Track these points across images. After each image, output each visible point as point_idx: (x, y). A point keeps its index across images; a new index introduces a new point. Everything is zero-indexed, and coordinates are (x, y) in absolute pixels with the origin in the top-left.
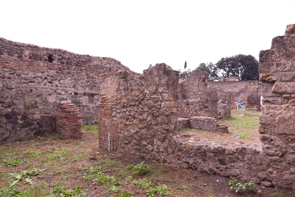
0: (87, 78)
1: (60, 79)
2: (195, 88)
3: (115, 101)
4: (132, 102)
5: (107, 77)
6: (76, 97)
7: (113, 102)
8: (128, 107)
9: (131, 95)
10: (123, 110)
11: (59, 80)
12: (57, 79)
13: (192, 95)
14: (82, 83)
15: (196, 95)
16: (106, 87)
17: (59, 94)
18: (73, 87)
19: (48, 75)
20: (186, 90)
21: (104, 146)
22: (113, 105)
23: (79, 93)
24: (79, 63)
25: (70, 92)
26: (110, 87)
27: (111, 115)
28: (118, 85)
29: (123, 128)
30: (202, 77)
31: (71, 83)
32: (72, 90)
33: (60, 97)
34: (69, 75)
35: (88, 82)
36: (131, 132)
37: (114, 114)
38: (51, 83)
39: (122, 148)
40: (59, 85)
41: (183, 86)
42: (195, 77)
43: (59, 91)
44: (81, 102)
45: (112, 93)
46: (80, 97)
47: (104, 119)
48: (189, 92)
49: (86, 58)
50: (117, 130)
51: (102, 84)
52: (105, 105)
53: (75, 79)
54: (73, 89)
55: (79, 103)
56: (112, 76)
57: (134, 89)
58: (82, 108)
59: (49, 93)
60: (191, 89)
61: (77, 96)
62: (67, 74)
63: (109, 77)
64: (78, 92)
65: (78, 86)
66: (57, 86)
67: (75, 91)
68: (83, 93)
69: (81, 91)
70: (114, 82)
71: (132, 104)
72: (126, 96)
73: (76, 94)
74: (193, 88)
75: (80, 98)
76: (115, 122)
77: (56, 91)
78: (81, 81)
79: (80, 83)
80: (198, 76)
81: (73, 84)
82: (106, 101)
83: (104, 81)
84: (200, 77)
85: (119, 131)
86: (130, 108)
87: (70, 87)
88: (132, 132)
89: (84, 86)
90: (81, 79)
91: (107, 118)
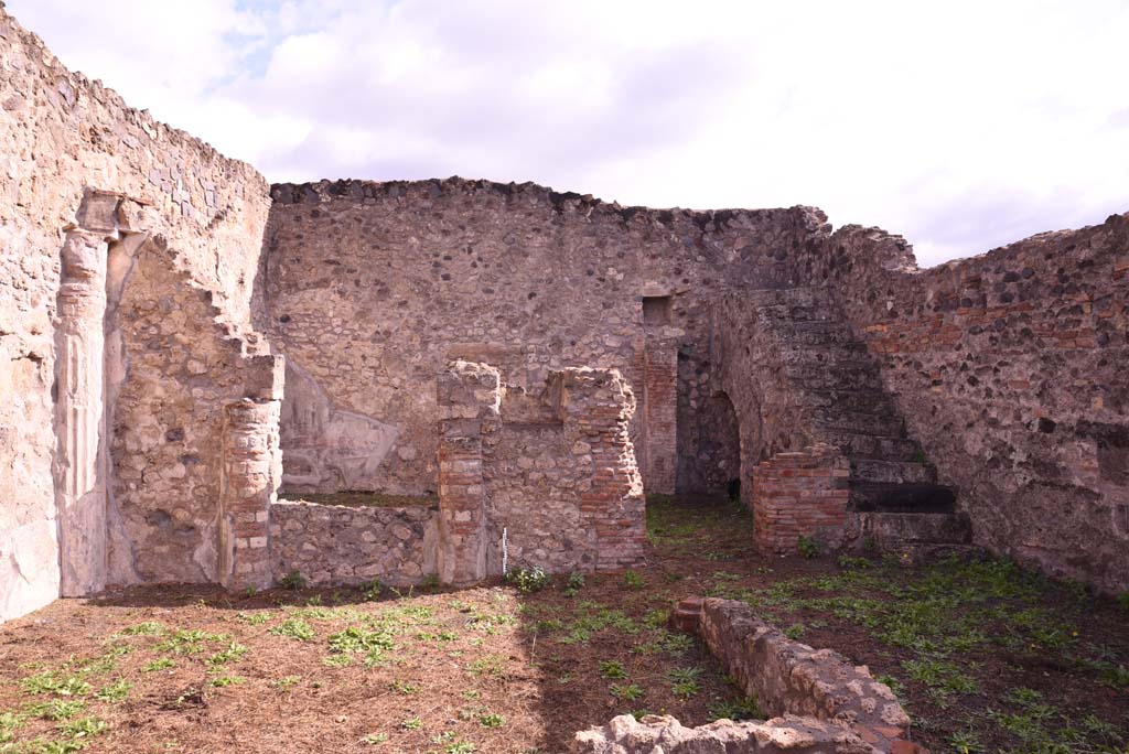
0: (1102, 344)
1: (999, 364)
6: (1045, 443)
11: (996, 370)
12: (991, 367)
14: (1075, 372)
17: (994, 423)
18: (1039, 395)
19: (969, 357)
23: (1061, 424)
24: (1066, 279)
25: (1025, 418)
31: (1033, 377)
32: (1034, 409)
33: (993, 436)
34: (1027, 342)
35: (1101, 364)
38: (973, 381)
40: (995, 390)
43: (993, 414)
44: (1064, 468)
46: (1060, 442)
53: (1045, 359)
54: (1036, 404)
55: (1056, 471)
58: (1062, 497)
59: (969, 420)
61: (1048, 435)
62: (1020, 342)
64: (1055, 420)
65: (1058, 391)
66: (989, 393)
67: (1045, 413)
68: (1074, 423)
69: (1068, 412)
73: (1047, 426)
75: (1062, 450)
77: (985, 411)
78: (1069, 362)
79: (1063, 373)
81: (1040, 382)
87: (1026, 395)
89: (1082, 388)
90: (1070, 355)
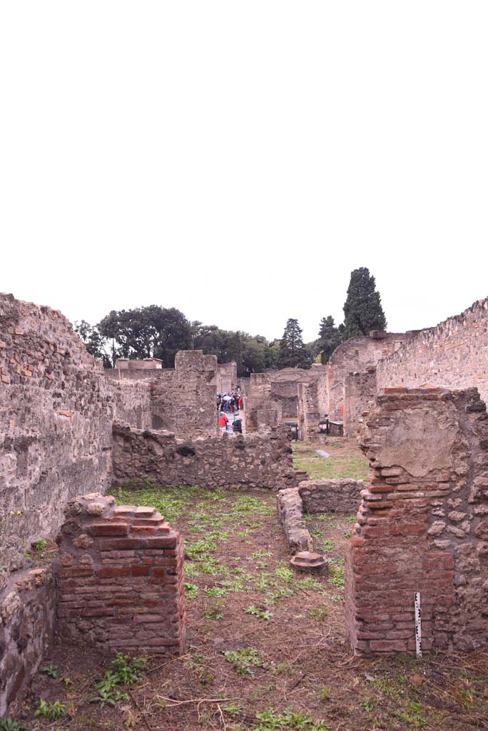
0: (11, 382)
2: (189, 398)
3: (441, 485)
5: (406, 407)
7: (434, 489)
10: (477, 511)
13: (181, 416)
15: (192, 414)
16: (404, 438)
20: (163, 403)
21: (389, 644)
22: (434, 498)
26: (421, 441)
27: (425, 531)
28: (458, 432)
29: (478, 568)
30: (206, 369)
37: (437, 526)
39: (472, 635)
41: (154, 392)
42: (188, 369)
45: (434, 458)
47: (387, 551)
48: (171, 409)
49: (8, 306)
50: (454, 577)
51: (382, 428)
52: (394, 500)
56: (429, 402)
60: (177, 400)
63: (415, 404)
70: (436, 422)
74: (182, 397)
76: (442, 553)
80: (195, 366)
82: (400, 487)
83: (389, 419)
84: (201, 370)
85: (462, 578)
89: (5, 413)
91: (405, 547)
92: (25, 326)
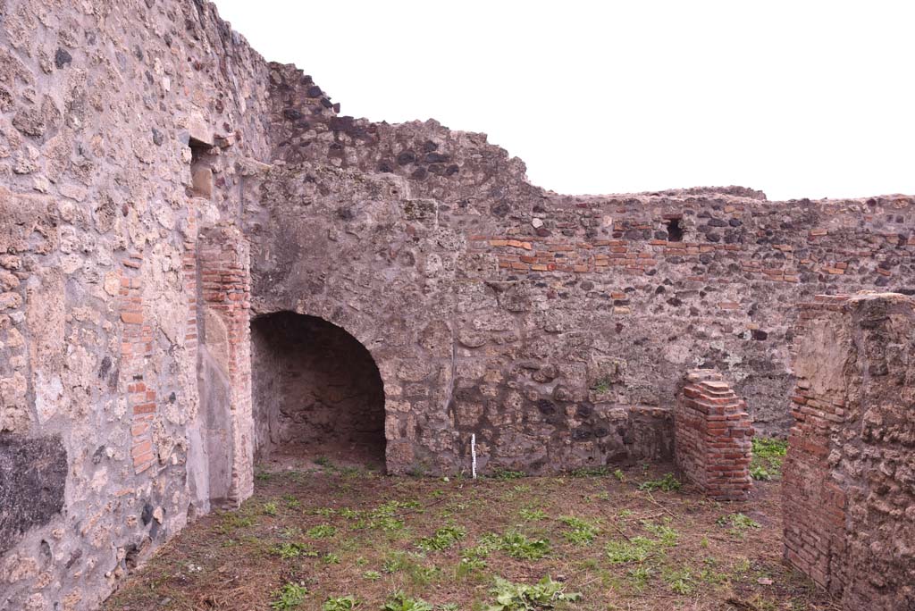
0: (803, 281)
1: (706, 289)
3: (837, 409)
4: (902, 431)
6: (759, 348)
7: (833, 412)
8: (886, 445)
9: (899, 400)
10: (866, 451)
11: (702, 294)
12: (696, 292)
14: (781, 299)
16: (810, 351)
17: (703, 336)
18: (750, 314)
19: (666, 282)
21: (799, 561)
22: (831, 421)
23: (772, 333)
24: (769, 234)
25: (737, 331)
26: (821, 355)
27: (826, 456)
28: (851, 351)
29: (865, 522)
31: (742, 301)
32: (747, 324)
33: (703, 346)
34: (736, 274)
35: (805, 293)
36: (896, 549)
37: (833, 456)
38: (675, 302)
39: (860, 599)
40: (703, 309)
43: (701, 329)
44: (779, 364)
45: (830, 376)
46: (774, 346)
47: (800, 465)
49: (798, 212)
50: (844, 519)
52: (805, 414)
53: (755, 287)
54: (748, 320)
55: (772, 366)
56: (830, 313)
57: (908, 377)
58: (778, 383)
59: (671, 335)
61: (762, 342)
62: (729, 273)
63: (820, 315)
64: (766, 331)
65: (768, 310)
66: (694, 312)
67: (756, 326)
68: (784, 332)
69: (779, 325)
70: (835, 336)
71: (902, 435)
72: (877, 398)
73: (759, 335)
75: (775, 351)
76: (836, 487)
77: (691, 327)
78: (777, 291)
79: (772, 297)
81: (751, 304)
82: (809, 402)
83: (803, 328)
85: (850, 525)
86: (893, 449)
87: (737, 314)
88: (901, 552)
89: (789, 309)
90: (778, 286)
91: (812, 465)
92: (834, 224)
